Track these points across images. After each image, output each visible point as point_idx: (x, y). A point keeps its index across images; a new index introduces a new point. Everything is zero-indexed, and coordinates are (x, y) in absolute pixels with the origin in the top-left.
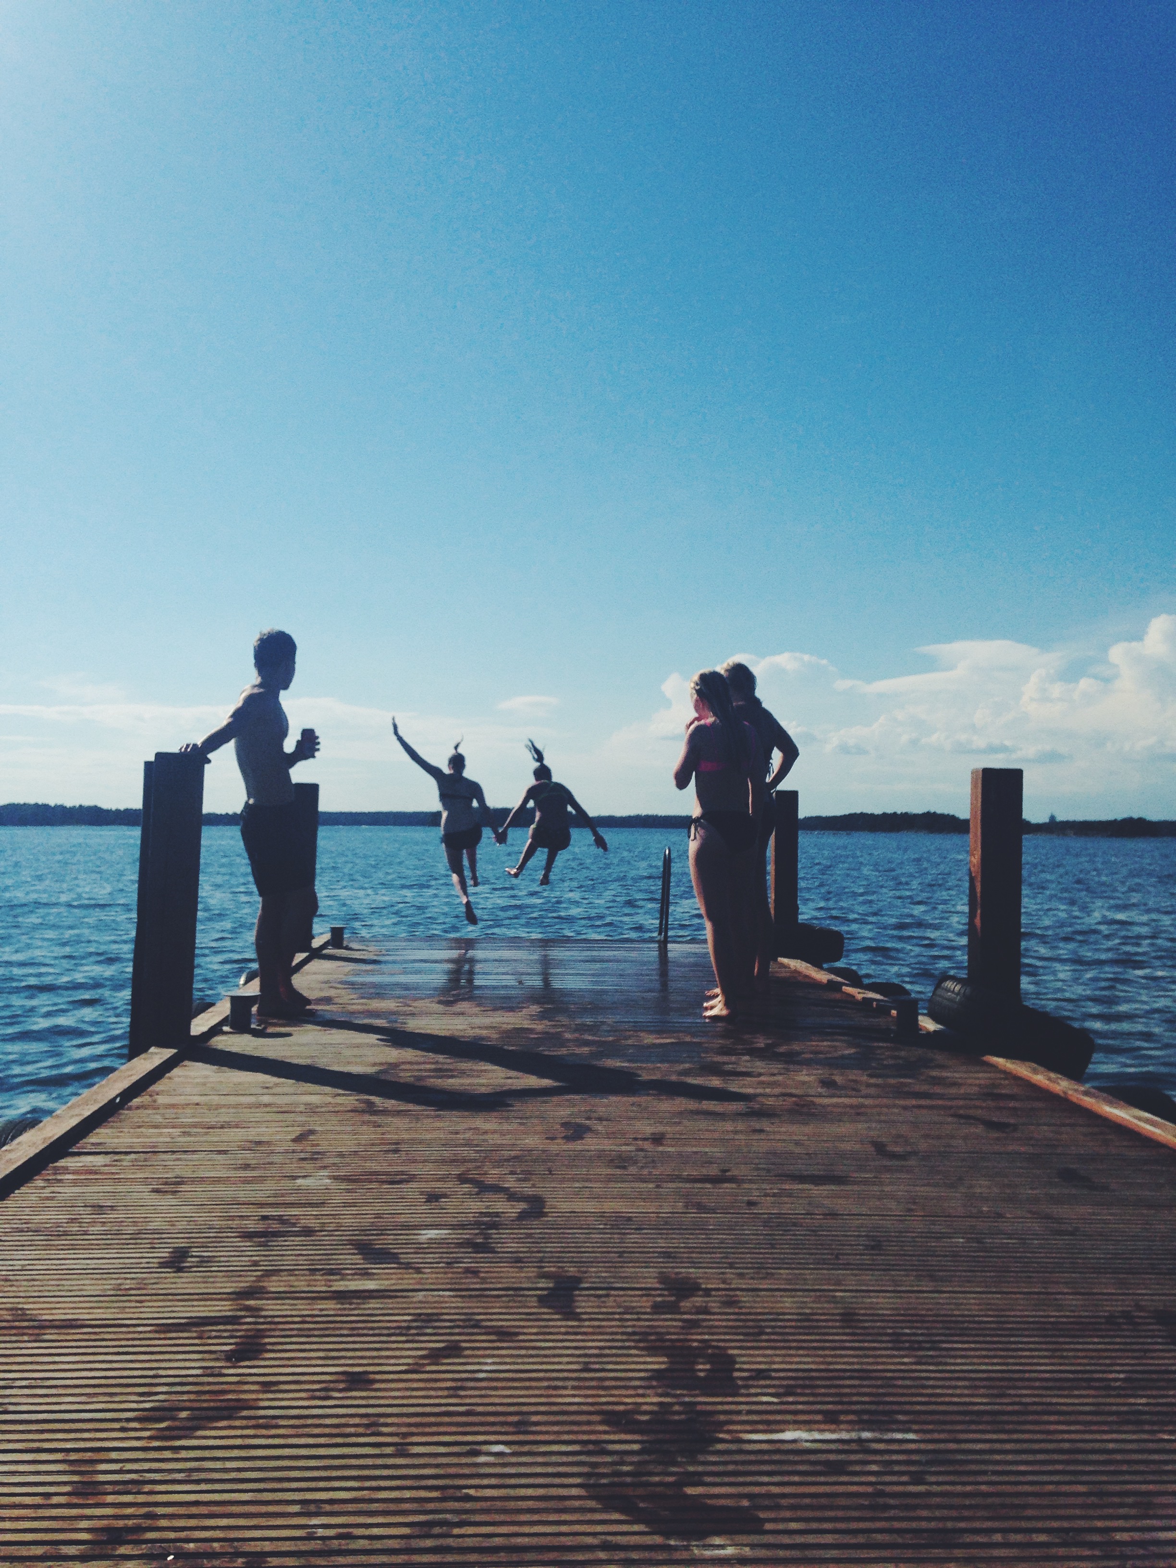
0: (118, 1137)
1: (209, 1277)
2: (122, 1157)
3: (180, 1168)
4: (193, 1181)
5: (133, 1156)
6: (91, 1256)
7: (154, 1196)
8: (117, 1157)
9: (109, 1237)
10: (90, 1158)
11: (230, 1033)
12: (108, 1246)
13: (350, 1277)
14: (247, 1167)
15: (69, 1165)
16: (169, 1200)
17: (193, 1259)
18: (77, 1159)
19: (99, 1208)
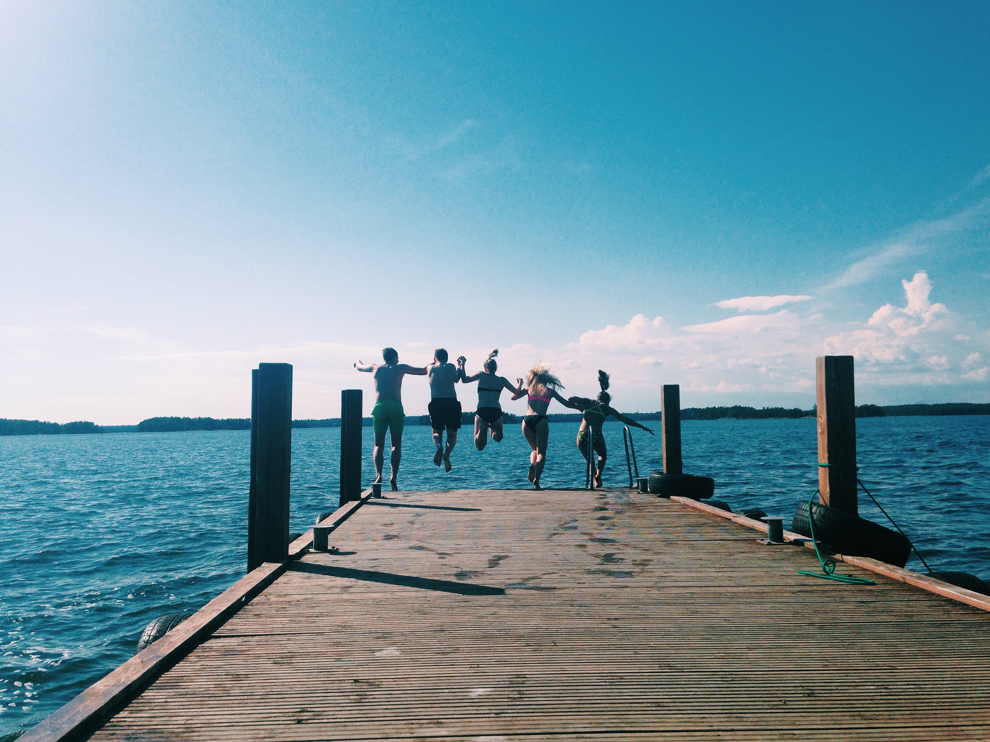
0: (246, 625)
1: (321, 727)
2: (250, 638)
3: (292, 646)
4: (301, 655)
5: (257, 638)
6: (234, 712)
7: (276, 666)
8: (245, 639)
9: (245, 697)
10: (227, 640)
11: (315, 553)
12: (246, 705)
13: (426, 726)
14: (338, 644)
15: (213, 645)
16: (286, 669)
17: (308, 714)
18: (218, 640)
19: (237, 677)
